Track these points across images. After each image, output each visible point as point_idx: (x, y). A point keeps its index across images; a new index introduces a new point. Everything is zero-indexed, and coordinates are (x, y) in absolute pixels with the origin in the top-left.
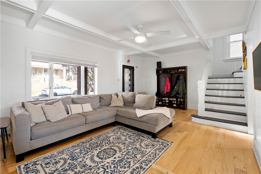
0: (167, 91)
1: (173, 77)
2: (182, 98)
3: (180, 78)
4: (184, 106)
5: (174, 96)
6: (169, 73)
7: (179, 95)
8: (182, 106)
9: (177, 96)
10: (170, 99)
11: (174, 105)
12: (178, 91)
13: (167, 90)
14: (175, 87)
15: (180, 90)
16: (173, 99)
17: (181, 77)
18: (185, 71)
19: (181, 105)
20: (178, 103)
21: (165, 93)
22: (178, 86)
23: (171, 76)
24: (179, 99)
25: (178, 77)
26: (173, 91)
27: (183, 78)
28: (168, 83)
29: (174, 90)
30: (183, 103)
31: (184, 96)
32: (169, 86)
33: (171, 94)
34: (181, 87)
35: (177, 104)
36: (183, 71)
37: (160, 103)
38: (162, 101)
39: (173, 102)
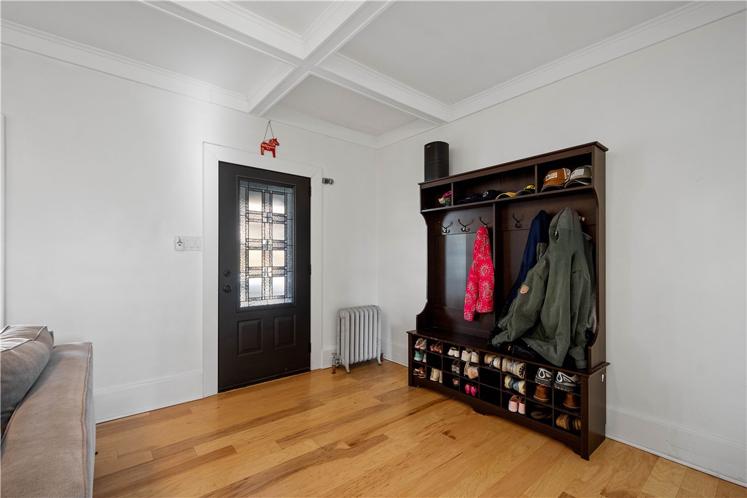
0: (479, 307)
1: (512, 224)
2: (568, 365)
3: (555, 227)
4: (578, 424)
5: (512, 344)
6: (486, 199)
7: (546, 338)
8: (562, 422)
9: (533, 344)
10: (488, 360)
11: (512, 407)
12: (539, 313)
13: (475, 302)
14: (518, 286)
15: (553, 310)
16: (507, 366)
17: (564, 221)
18: (589, 180)
19: (558, 414)
20: (540, 397)
21: (468, 316)
22: (538, 284)
23: (501, 219)
24: (543, 374)
25: (544, 220)
26: (511, 309)
27: (578, 227)
28: (481, 263)
29: (516, 302)
30: (569, 404)
31: (578, 354)
32: (484, 279)
33: (497, 331)
34: (558, 292)
35: (528, 398)
36: (573, 177)
37: (436, 375)
38: (445, 363)
39: (507, 381)
